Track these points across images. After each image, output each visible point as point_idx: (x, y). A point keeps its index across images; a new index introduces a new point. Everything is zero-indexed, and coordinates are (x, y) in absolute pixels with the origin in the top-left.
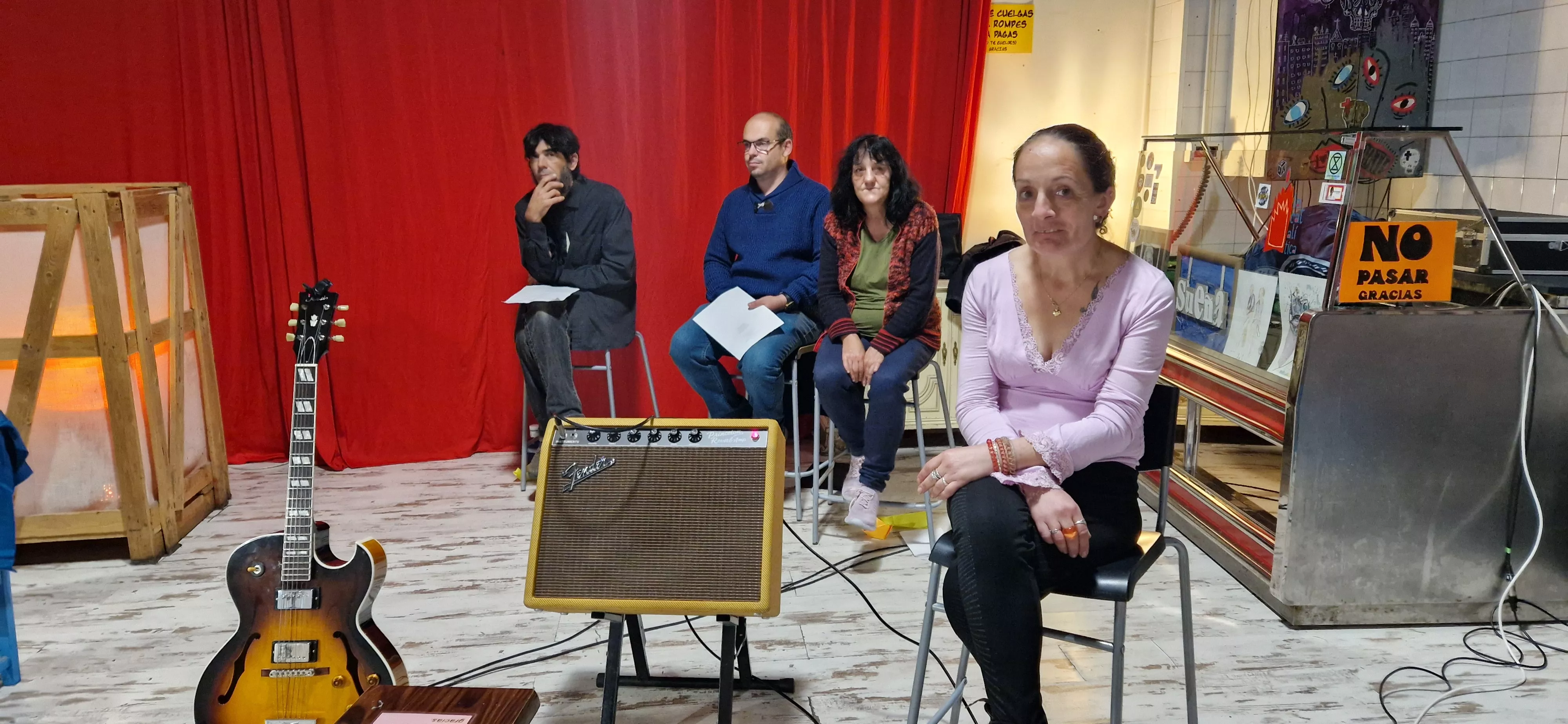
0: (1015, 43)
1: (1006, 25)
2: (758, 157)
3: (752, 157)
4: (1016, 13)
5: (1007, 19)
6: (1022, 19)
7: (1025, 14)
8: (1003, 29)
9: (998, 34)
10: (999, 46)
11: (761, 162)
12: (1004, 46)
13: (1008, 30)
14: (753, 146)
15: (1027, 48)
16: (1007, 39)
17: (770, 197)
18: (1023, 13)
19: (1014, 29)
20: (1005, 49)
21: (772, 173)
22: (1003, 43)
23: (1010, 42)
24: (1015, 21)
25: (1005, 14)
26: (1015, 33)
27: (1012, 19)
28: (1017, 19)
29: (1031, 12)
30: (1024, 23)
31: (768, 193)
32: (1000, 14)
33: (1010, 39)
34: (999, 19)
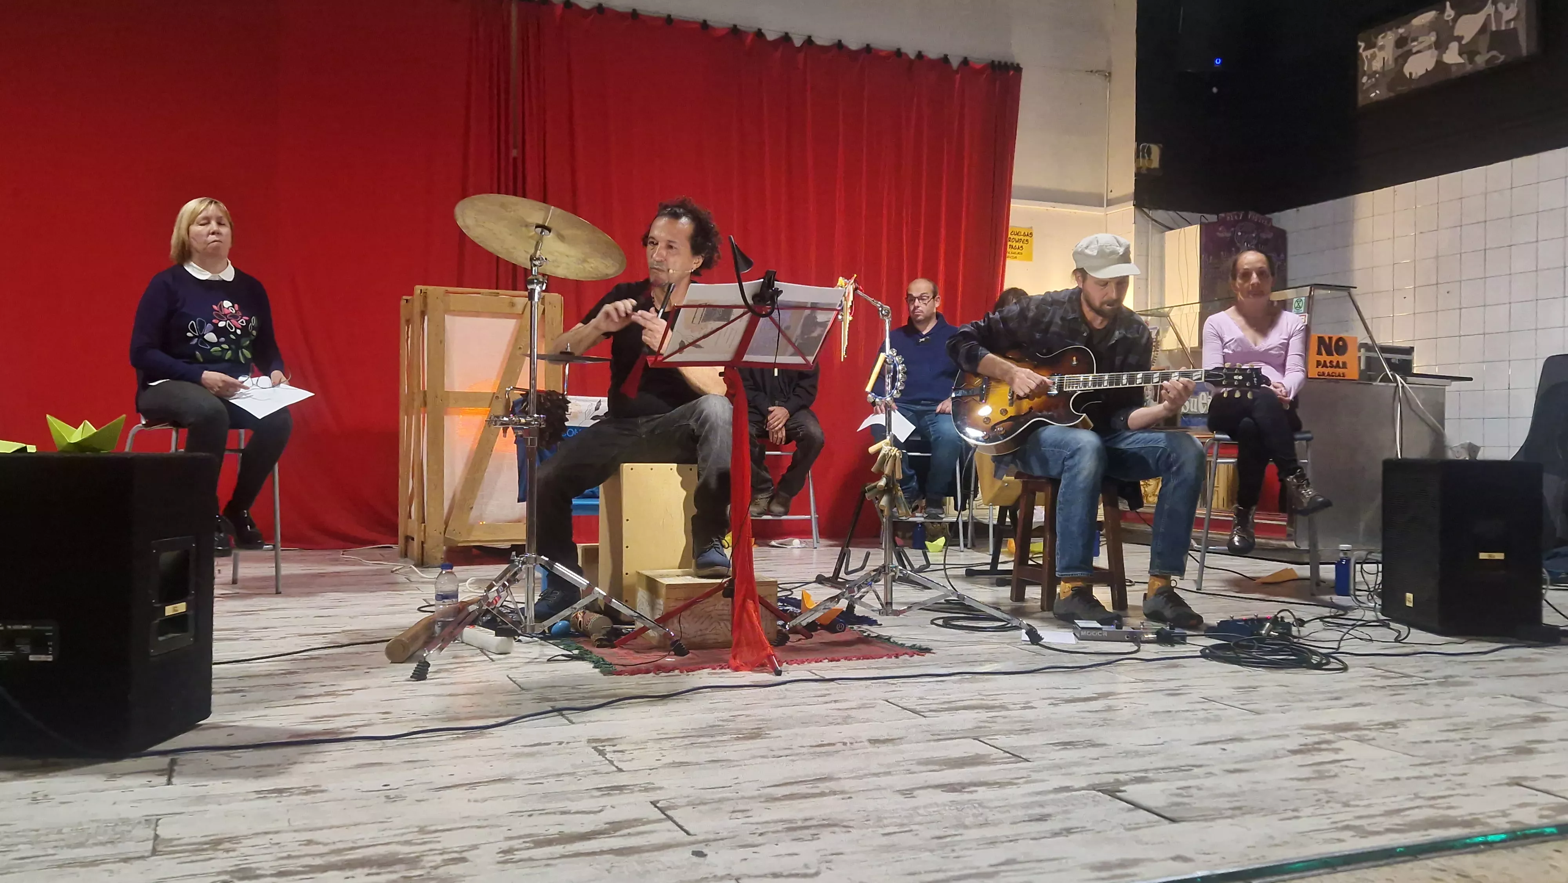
0: (1021, 254)
1: (1016, 242)
2: (920, 308)
3: (916, 308)
4: (1022, 233)
5: (1017, 237)
6: (1026, 238)
7: (1028, 235)
8: (1014, 244)
9: (1011, 247)
10: (1013, 256)
11: (922, 312)
12: (1015, 255)
13: (1017, 244)
14: (917, 300)
15: (1029, 258)
16: (1017, 251)
17: (927, 335)
18: (1027, 233)
19: (1021, 244)
20: (1016, 257)
23: (1019, 254)
25: (1015, 233)
26: (1022, 247)
27: (1020, 238)
28: (1022, 237)
29: (1031, 233)
30: (1027, 240)
31: (924, 333)
32: (1013, 233)
33: (1019, 251)
34: (1012, 237)
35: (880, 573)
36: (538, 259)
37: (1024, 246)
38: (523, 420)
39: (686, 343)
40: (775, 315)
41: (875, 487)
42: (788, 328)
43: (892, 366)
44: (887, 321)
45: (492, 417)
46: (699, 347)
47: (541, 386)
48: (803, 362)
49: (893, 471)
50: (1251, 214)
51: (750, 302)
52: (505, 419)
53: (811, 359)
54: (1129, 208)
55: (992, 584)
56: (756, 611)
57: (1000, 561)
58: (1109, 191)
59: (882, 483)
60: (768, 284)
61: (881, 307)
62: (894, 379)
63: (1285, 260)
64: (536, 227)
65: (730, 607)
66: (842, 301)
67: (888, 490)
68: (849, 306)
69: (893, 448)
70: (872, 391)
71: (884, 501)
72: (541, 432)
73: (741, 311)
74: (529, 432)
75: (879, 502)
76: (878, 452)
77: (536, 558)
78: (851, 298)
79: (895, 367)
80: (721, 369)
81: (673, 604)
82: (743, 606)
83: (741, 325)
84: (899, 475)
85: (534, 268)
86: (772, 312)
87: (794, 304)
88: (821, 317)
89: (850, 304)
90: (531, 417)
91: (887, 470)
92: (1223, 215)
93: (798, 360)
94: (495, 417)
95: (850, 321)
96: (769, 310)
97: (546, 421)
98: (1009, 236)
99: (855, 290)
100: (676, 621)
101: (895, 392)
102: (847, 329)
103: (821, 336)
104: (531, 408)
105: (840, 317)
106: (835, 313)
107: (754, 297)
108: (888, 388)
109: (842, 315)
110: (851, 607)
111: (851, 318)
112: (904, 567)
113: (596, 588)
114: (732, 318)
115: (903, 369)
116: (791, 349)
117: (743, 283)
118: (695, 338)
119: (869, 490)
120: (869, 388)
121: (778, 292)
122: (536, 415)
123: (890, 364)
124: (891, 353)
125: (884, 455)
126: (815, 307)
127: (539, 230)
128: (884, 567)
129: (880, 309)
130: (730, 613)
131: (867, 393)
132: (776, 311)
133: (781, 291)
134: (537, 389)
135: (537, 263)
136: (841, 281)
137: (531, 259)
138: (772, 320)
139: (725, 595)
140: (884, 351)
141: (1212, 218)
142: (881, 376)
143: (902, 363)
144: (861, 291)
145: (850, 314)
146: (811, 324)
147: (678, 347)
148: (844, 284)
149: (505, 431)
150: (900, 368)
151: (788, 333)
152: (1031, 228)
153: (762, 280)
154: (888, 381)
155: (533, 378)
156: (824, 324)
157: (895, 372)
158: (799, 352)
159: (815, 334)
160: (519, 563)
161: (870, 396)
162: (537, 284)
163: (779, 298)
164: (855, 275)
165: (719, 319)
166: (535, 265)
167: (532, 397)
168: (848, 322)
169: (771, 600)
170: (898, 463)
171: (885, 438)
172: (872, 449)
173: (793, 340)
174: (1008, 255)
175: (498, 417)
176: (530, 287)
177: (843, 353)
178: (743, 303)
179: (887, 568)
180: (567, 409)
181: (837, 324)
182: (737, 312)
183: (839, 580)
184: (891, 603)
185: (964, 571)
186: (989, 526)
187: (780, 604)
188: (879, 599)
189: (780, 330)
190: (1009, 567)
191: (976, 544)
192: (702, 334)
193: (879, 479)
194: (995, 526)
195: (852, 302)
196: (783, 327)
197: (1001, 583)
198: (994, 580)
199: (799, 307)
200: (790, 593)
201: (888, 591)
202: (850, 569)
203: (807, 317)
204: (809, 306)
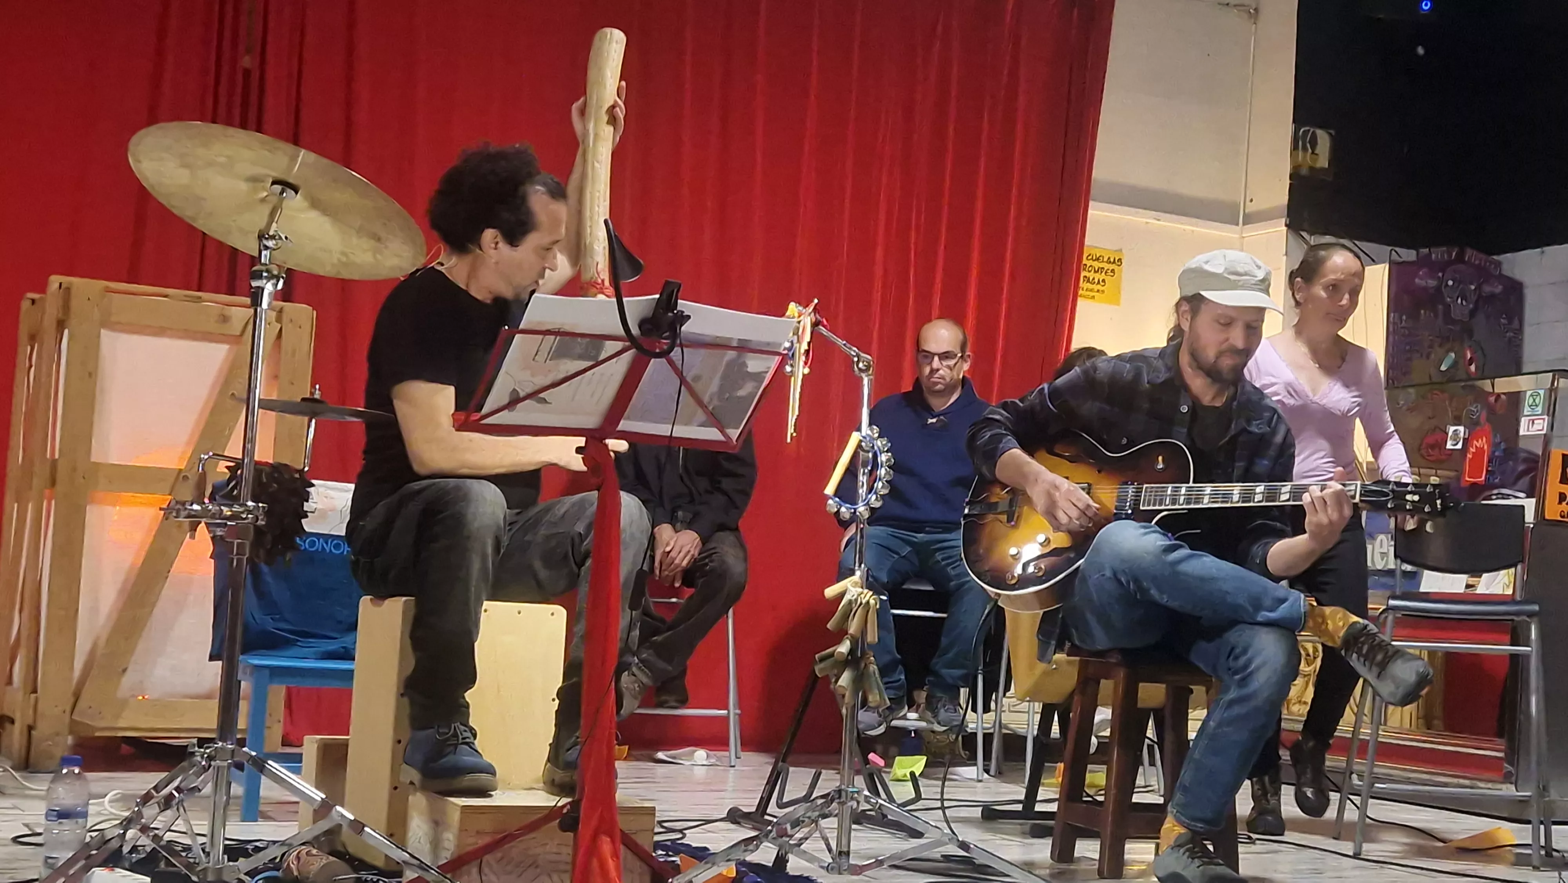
0: (1102, 291)
1: (1095, 272)
2: (941, 372)
3: (935, 371)
4: (1105, 259)
5: (1096, 265)
6: (1112, 267)
7: (1114, 262)
8: (1091, 275)
9: (1087, 279)
10: (1088, 293)
11: (942, 377)
12: (1092, 294)
13: (1097, 276)
14: (936, 359)
15: (1115, 300)
16: (1096, 287)
17: (941, 413)
18: (1112, 260)
19: (1102, 276)
20: (1093, 297)
22: (1091, 290)
23: (1098, 291)
24: (1103, 268)
25: (1094, 258)
26: (1104, 281)
27: (1101, 265)
28: (1106, 266)
29: (1120, 260)
30: (1113, 271)
31: (939, 409)
32: (1090, 258)
33: (1099, 287)
34: (1089, 263)
35: (832, 801)
36: (273, 237)
37: (1107, 279)
38: (227, 511)
39: (522, 394)
40: (676, 353)
41: (832, 655)
42: (697, 378)
43: (870, 455)
44: (866, 381)
45: (173, 503)
46: (544, 401)
47: (264, 453)
48: (722, 438)
49: (864, 631)
50: (1469, 253)
51: (635, 331)
52: (196, 507)
53: (734, 434)
54: (1280, 228)
55: (1024, 834)
56: (616, 855)
57: (1039, 798)
58: (1248, 199)
59: (844, 648)
60: (667, 303)
61: (858, 356)
62: (873, 477)
63: (1520, 330)
64: (274, 183)
65: (570, 850)
66: (792, 342)
67: (853, 660)
68: (802, 351)
69: (866, 591)
70: (837, 494)
71: (845, 679)
72: (259, 531)
73: (619, 345)
74: (236, 532)
75: (837, 681)
76: (840, 597)
77: (233, 751)
78: (807, 337)
79: (875, 456)
80: (581, 441)
81: (471, 840)
82: (593, 850)
83: (617, 369)
84: (872, 636)
85: (264, 253)
86: (671, 350)
87: (708, 340)
88: (754, 364)
89: (805, 346)
90: (241, 505)
91: (853, 627)
92: (1426, 251)
93: (712, 434)
94: (177, 502)
95: (805, 375)
96: (665, 347)
97: (268, 513)
98: (1085, 261)
99: (815, 324)
100: (475, 871)
101: (874, 497)
102: (798, 390)
103: (753, 395)
104: (246, 490)
105: (788, 369)
106: (777, 359)
107: (642, 324)
108: (862, 491)
109: (792, 366)
110: (781, 861)
111: (807, 371)
112: (878, 795)
113: (339, 808)
114: (602, 357)
115: (888, 460)
116: (701, 416)
117: (625, 299)
118: (536, 388)
119: (822, 660)
120: (830, 489)
121: (683, 318)
122: (250, 503)
123: (868, 452)
124: (869, 432)
125: (850, 602)
126: (744, 347)
127: (278, 188)
128: (839, 792)
129: (856, 359)
130: (569, 859)
131: (827, 498)
132: (677, 350)
133: (689, 317)
134: (256, 458)
135: (270, 243)
136: (793, 307)
137: (261, 237)
138: (671, 363)
139: (564, 828)
140: (859, 429)
141: (1408, 255)
142: (851, 472)
143: (887, 451)
144: (824, 326)
145: (806, 363)
146: (736, 373)
147: (506, 401)
148: (796, 315)
149: (194, 528)
150: (883, 458)
151: (698, 387)
152: (1121, 250)
153: (657, 296)
154: (863, 479)
155: (249, 440)
156: (758, 377)
157: (875, 465)
158: (715, 420)
159: (741, 393)
160: (202, 757)
161: (830, 502)
162: (268, 279)
163: (683, 328)
164: (816, 301)
165: (581, 357)
166: (266, 248)
167: (247, 473)
168: (800, 377)
169: (644, 841)
170: (872, 618)
171: (852, 575)
172: (830, 592)
173: (706, 399)
174: (1080, 292)
175: (184, 504)
176: (254, 284)
177: (791, 430)
178: (621, 331)
179: (843, 794)
180: (306, 497)
181: (780, 380)
182: (611, 347)
183: (766, 817)
184: (848, 854)
185: (977, 812)
186: (1025, 738)
187: (660, 852)
188: (830, 850)
189: (683, 381)
190: (1053, 807)
191: (1004, 768)
192: (548, 381)
193: (839, 642)
194: (1035, 739)
195: (809, 343)
196: (689, 377)
197: (1038, 833)
198: (1027, 828)
199: (718, 345)
200: (680, 836)
201: (844, 834)
202: (785, 800)
203: (730, 364)
204: (735, 344)
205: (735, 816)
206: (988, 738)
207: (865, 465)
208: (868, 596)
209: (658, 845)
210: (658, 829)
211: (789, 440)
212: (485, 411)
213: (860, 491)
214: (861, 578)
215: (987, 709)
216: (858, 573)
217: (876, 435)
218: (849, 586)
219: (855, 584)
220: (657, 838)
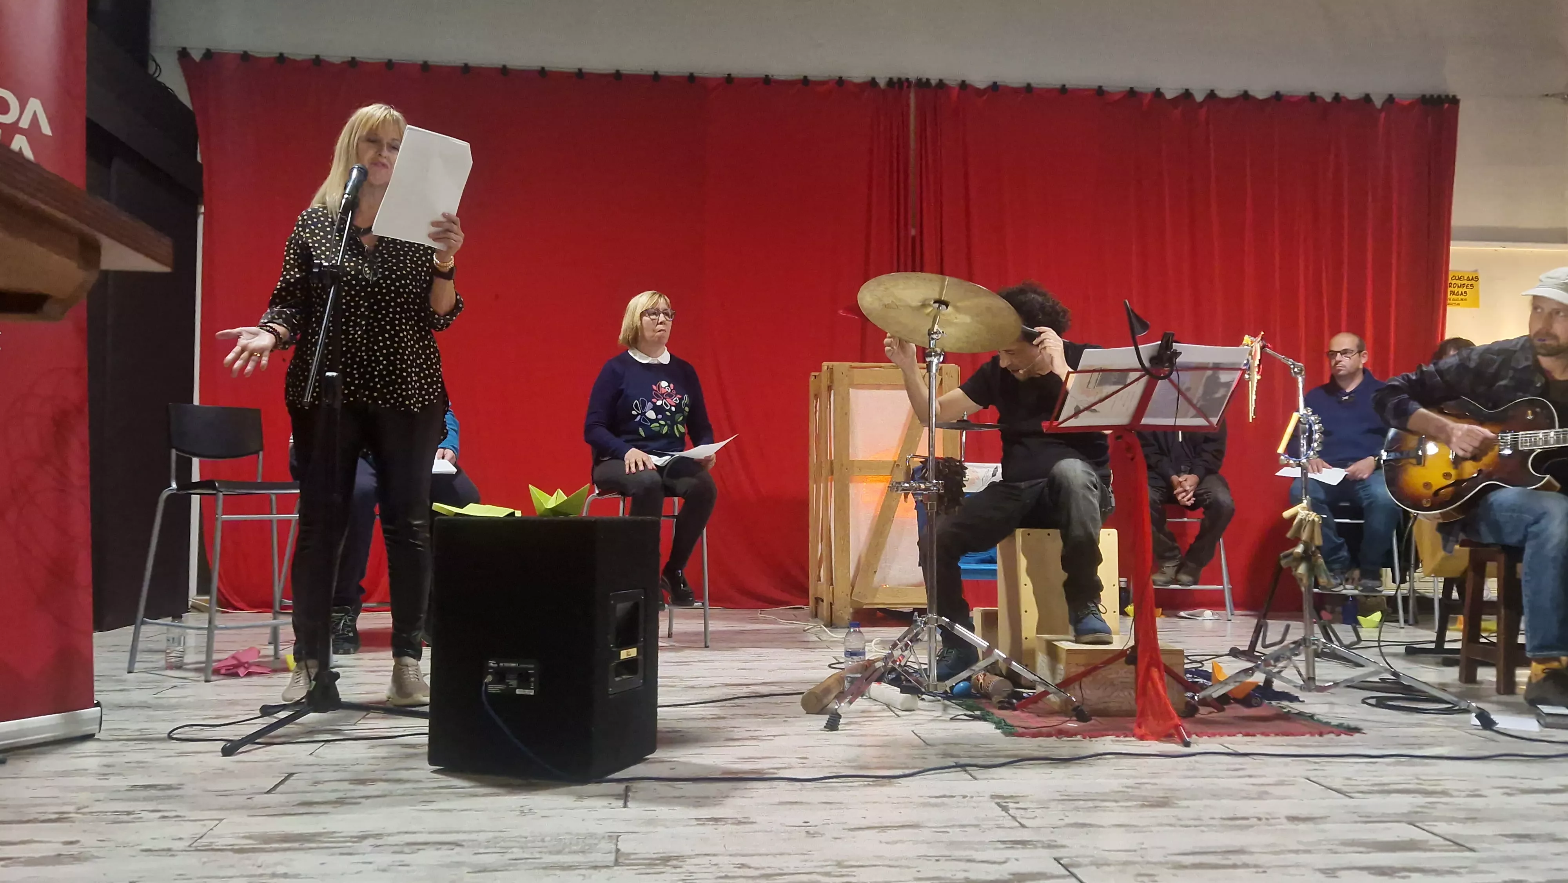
0: (1465, 300)
1: (1459, 287)
2: (1343, 363)
3: (1337, 363)
4: (1466, 278)
5: (1459, 282)
6: (1473, 282)
7: (1472, 279)
8: (1456, 290)
9: (1453, 293)
10: (1454, 302)
11: (1344, 366)
12: (1457, 302)
13: (1460, 290)
14: (1338, 355)
15: (1476, 304)
16: (1460, 298)
17: (1351, 392)
18: (1471, 278)
19: (1464, 289)
20: (1458, 304)
21: (1351, 375)
22: (1457, 300)
23: (1462, 299)
24: (1465, 284)
25: (1457, 278)
26: (1465, 292)
27: (1463, 282)
28: (1466, 282)
29: (1476, 277)
30: (1472, 285)
31: (1348, 390)
32: (1453, 278)
33: (1462, 297)
34: (1453, 282)
35: (1300, 645)
36: (936, 333)
37: (1469, 291)
38: (923, 486)
39: (1082, 408)
40: (1174, 376)
41: (1291, 554)
42: (1188, 389)
43: (1307, 426)
44: (1300, 379)
45: (894, 484)
46: (1095, 411)
47: (939, 453)
48: (1206, 424)
49: (1312, 537)
51: (1147, 364)
52: (906, 485)
53: (1215, 420)
55: (1437, 664)
56: (1161, 678)
57: (1447, 639)
59: (1299, 549)
60: (1166, 345)
61: (1293, 364)
62: (1310, 441)
64: (934, 303)
65: (1133, 675)
66: (1248, 360)
67: (1306, 557)
68: (1256, 365)
69: (1311, 513)
70: (1285, 453)
71: (1302, 569)
72: (940, 497)
73: (1138, 374)
74: (929, 498)
75: (1296, 570)
76: (1294, 517)
77: (937, 619)
78: (1258, 357)
79: (1310, 426)
81: (1073, 670)
82: (1148, 674)
83: (1138, 389)
85: (931, 342)
86: (1171, 373)
87: (1194, 365)
88: (1224, 377)
89: (1257, 362)
90: (930, 482)
91: (1305, 536)
93: (1200, 422)
94: (896, 483)
95: (1258, 380)
96: (1167, 373)
97: (945, 486)
98: (1450, 281)
99: (1263, 348)
100: (1077, 687)
101: (1312, 453)
102: (1255, 389)
103: (1225, 396)
104: (931, 473)
105: (1247, 376)
106: (1240, 372)
107: (1152, 360)
108: (1304, 449)
109: (1249, 374)
110: (1268, 682)
111: (1259, 377)
113: (996, 650)
114: (1129, 381)
115: (1319, 429)
116: (1193, 412)
117: (1140, 347)
118: (1090, 404)
119: (1286, 557)
120: (1281, 449)
121: (1177, 354)
122: (935, 481)
123: (1305, 424)
124: (1305, 412)
125: (1301, 520)
126: (1217, 368)
127: (937, 305)
128: (1304, 639)
129: (1292, 366)
130: (1133, 680)
131: (1280, 455)
132: (1175, 373)
133: (1180, 353)
134: (936, 456)
135: (934, 336)
136: (1247, 339)
137: (929, 334)
138: (1171, 381)
139: (1128, 662)
140: (1298, 411)
142: (1295, 437)
143: (1319, 423)
144: (1270, 348)
145: (1258, 372)
146: (1213, 384)
147: (1073, 413)
148: (1250, 343)
149: (906, 496)
151: (1189, 394)
152: (1478, 270)
153: (1160, 342)
154: (1303, 442)
155: (931, 446)
156: (1228, 385)
157: (1311, 432)
158: (1201, 413)
159: (1218, 395)
160: (921, 623)
161: (1282, 457)
162: (935, 356)
163: (1177, 360)
164: (1262, 333)
165: (1115, 383)
166: (933, 339)
167: (931, 464)
168: (1256, 381)
169: (1178, 670)
171: (1302, 502)
172: (1287, 514)
173: (1195, 402)
174: (1448, 302)
175: (899, 483)
176: (928, 359)
177: (1251, 414)
178: (1139, 366)
179: (1308, 641)
180: (964, 475)
181: (1242, 384)
182: (1133, 376)
183: (1256, 653)
184: (1314, 679)
185: (1402, 649)
186: (1432, 600)
187: (1189, 675)
188: (1300, 675)
189: (1179, 392)
190: (1458, 645)
191: (1419, 618)
192: (1097, 399)
193: (1295, 544)
194: (1440, 600)
195: (1260, 360)
196: (1183, 388)
197: (1448, 663)
198: (1440, 660)
199: (1200, 368)
200: (1200, 665)
201: (1310, 666)
202: (1267, 642)
203: (1209, 378)
204: (1211, 365)
205: (1235, 653)
206: (1405, 599)
207: (1304, 433)
208: (1313, 516)
209: (1188, 671)
210: (1186, 661)
211: (1251, 421)
212: (1061, 419)
213: (1302, 449)
214: (1307, 504)
215: (1403, 581)
216: (1305, 502)
217: (1311, 413)
218: (1299, 509)
219: (1304, 509)
220: (1186, 666)
